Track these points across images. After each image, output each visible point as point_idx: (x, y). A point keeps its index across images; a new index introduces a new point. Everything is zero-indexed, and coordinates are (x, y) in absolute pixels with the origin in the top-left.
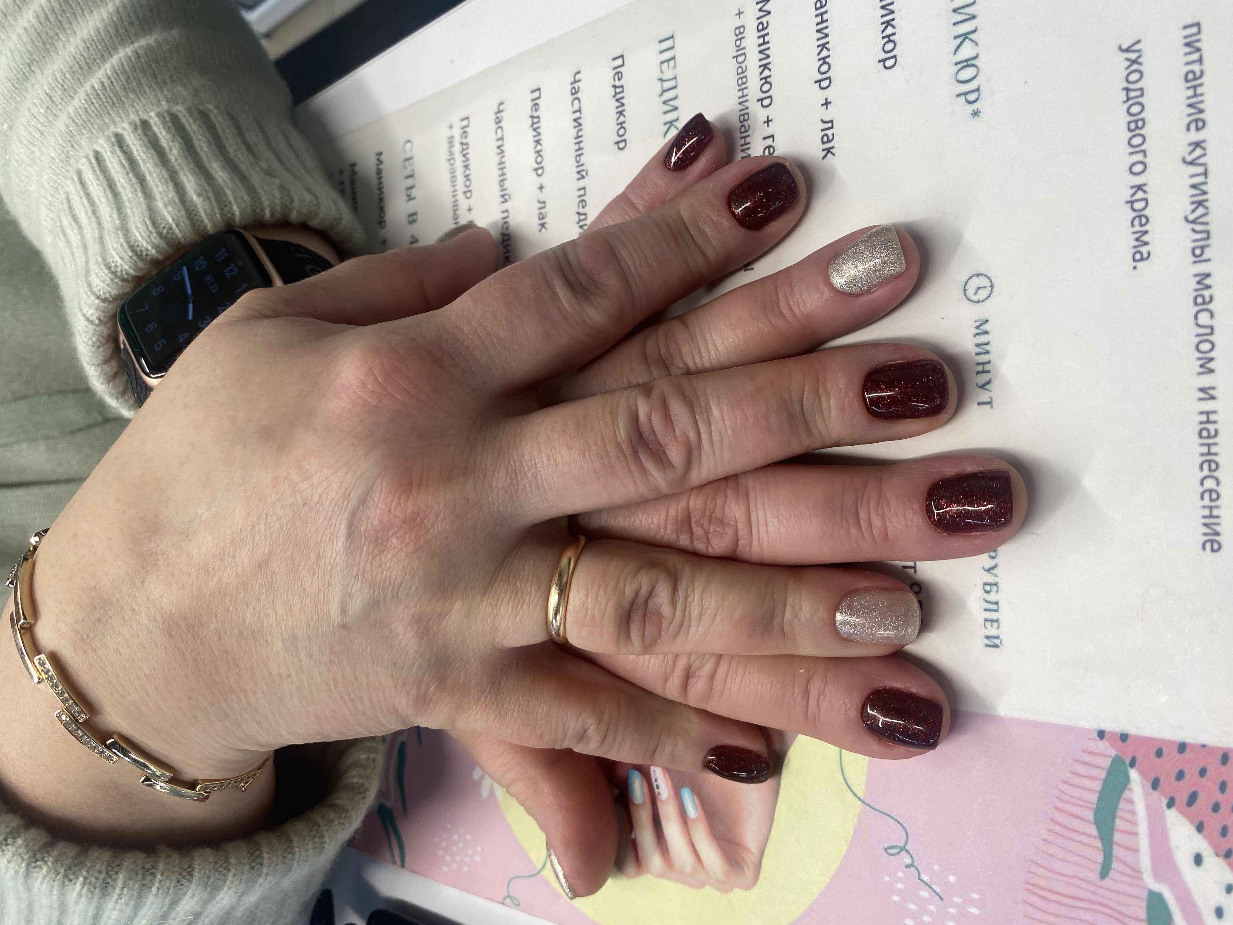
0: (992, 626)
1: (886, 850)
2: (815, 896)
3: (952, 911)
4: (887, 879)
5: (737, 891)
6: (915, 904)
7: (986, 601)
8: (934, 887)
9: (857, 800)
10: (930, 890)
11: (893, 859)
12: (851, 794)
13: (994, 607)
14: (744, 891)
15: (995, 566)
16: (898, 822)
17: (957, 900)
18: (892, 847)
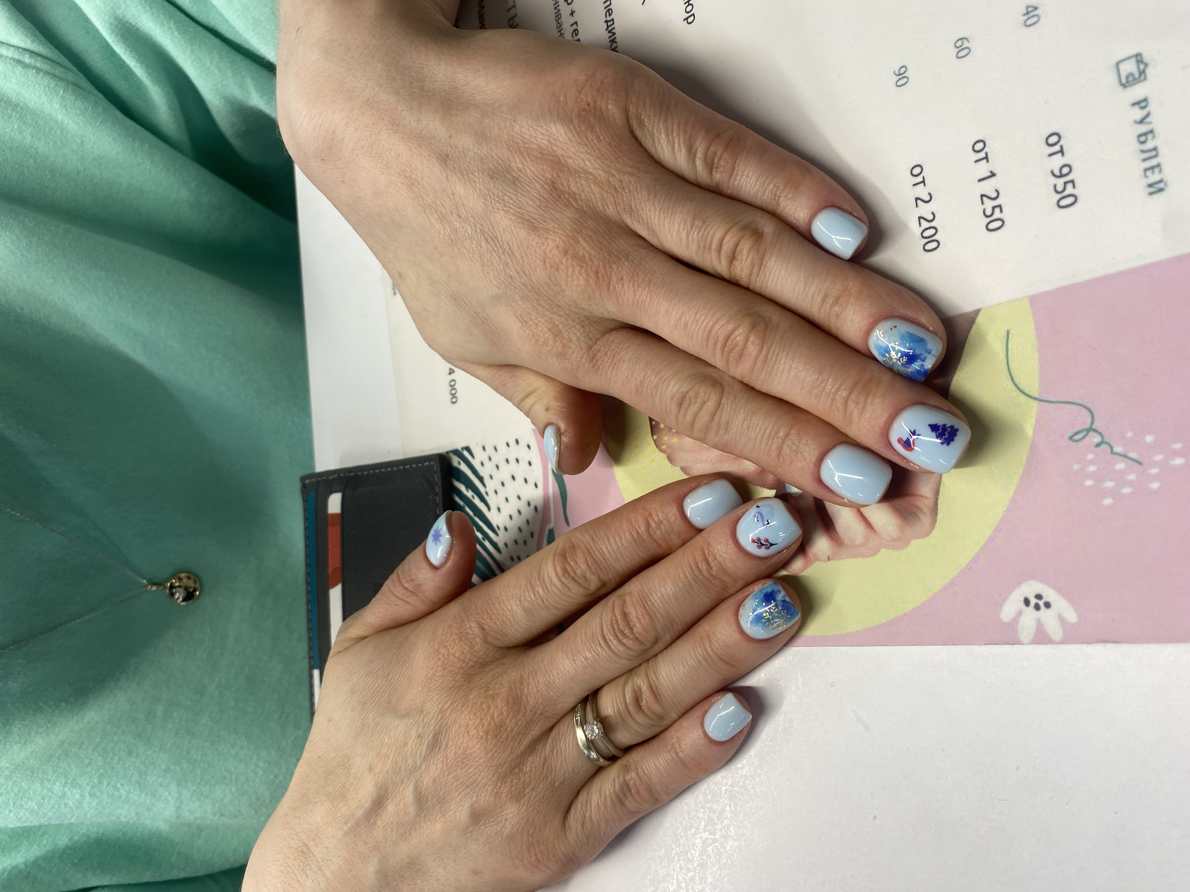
0: (1153, 173)
1: (1071, 438)
2: (1000, 515)
3: (1154, 471)
4: (1076, 467)
5: (916, 544)
6: (1111, 480)
7: (1143, 152)
8: (1131, 455)
9: (1031, 400)
10: (1126, 460)
11: (1080, 444)
12: (1025, 396)
13: (1154, 153)
14: (922, 540)
15: (1148, 115)
16: (1080, 405)
17: (1159, 457)
18: (1077, 433)
